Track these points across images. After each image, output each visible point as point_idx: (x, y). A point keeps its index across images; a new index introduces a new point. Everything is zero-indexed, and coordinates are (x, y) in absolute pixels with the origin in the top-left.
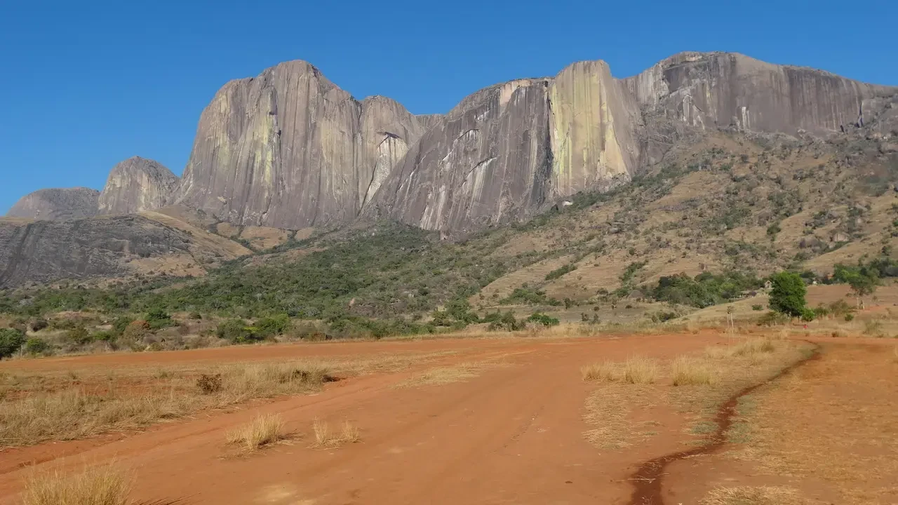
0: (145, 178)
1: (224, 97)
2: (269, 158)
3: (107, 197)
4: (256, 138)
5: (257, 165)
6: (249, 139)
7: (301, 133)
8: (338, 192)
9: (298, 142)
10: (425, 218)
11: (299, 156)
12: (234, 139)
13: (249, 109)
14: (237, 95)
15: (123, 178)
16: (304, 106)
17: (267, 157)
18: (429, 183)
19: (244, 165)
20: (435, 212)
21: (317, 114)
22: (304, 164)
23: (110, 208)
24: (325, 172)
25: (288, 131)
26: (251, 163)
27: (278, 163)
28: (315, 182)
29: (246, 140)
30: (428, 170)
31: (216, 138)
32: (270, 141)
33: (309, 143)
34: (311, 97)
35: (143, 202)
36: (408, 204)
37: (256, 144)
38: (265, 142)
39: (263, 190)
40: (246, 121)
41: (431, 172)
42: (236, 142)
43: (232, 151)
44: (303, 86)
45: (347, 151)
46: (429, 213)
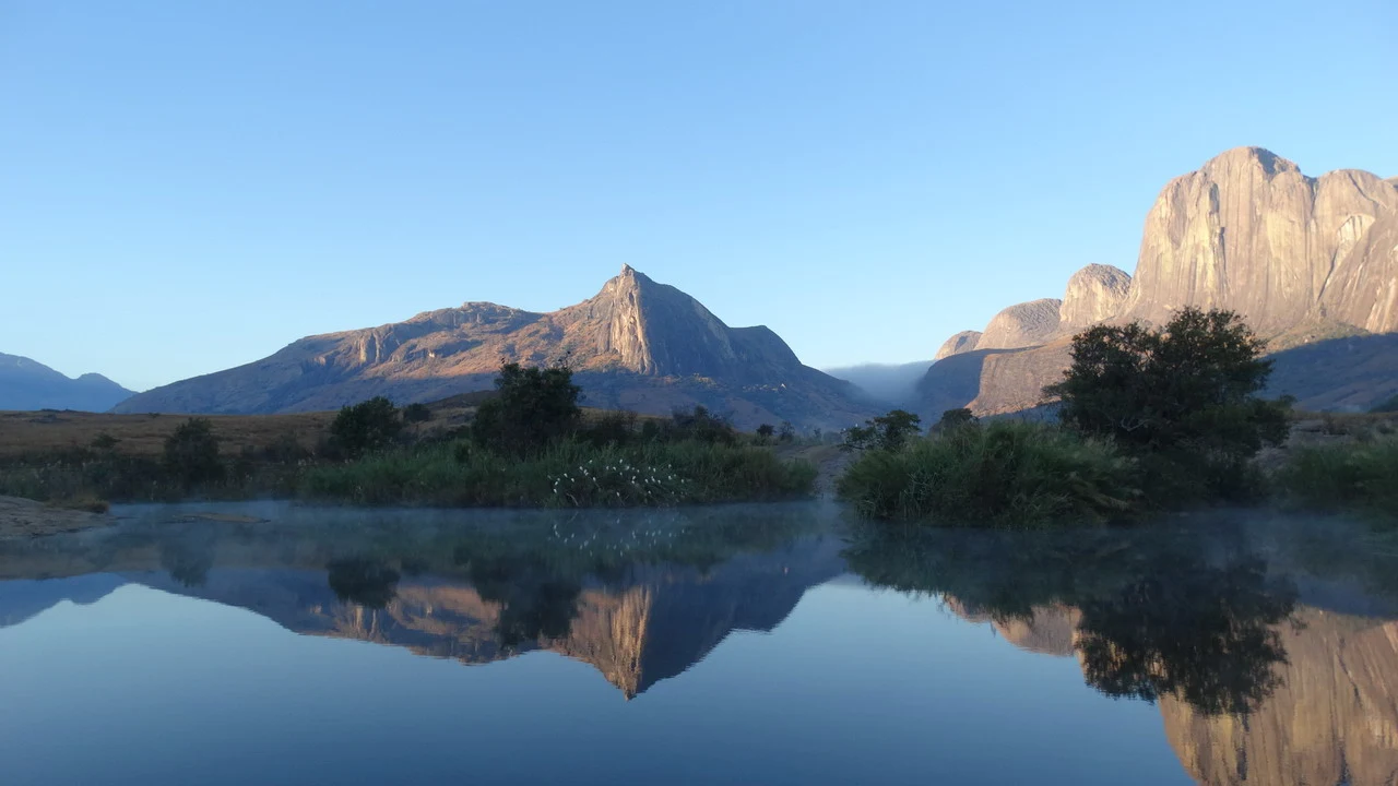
0: (1100, 286)
1: (1164, 200)
2: (1211, 261)
3: (1067, 307)
4: (1197, 241)
5: (1199, 270)
6: (1190, 242)
7: (1246, 229)
8: (1288, 289)
9: (1242, 240)
10: (1371, 317)
11: (1244, 255)
12: (1176, 243)
13: (1190, 212)
14: (1177, 195)
15: (1080, 288)
16: (1248, 197)
17: (1208, 260)
18: (1377, 277)
19: (1187, 271)
20: (1383, 310)
21: (1263, 204)
22: (1250, 262)
23: (1070, 320)
24: (1273, 267)
25: (1231, 231)
26: (1193, 268)
27: (1221, 265)
28: (1263, 281)
29: (1187, 242)
30: (1377, 262)
31: (1158, 245)
32: (1212, 243)
33: (1255, 237)
34: (1255, 187)
35: (1100, 310)
36: (1354, 302)
37: (1197, 247)
38: (1206, 245)
39: (1205, 295)
40: (1187, 223)
41: (1380, 265)
42: (1178, 245)
43: (1175, 257)
44: (1246, 176)
45: (1299, 243)
46: (1377, 310)
